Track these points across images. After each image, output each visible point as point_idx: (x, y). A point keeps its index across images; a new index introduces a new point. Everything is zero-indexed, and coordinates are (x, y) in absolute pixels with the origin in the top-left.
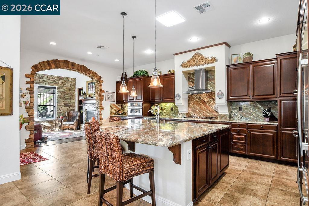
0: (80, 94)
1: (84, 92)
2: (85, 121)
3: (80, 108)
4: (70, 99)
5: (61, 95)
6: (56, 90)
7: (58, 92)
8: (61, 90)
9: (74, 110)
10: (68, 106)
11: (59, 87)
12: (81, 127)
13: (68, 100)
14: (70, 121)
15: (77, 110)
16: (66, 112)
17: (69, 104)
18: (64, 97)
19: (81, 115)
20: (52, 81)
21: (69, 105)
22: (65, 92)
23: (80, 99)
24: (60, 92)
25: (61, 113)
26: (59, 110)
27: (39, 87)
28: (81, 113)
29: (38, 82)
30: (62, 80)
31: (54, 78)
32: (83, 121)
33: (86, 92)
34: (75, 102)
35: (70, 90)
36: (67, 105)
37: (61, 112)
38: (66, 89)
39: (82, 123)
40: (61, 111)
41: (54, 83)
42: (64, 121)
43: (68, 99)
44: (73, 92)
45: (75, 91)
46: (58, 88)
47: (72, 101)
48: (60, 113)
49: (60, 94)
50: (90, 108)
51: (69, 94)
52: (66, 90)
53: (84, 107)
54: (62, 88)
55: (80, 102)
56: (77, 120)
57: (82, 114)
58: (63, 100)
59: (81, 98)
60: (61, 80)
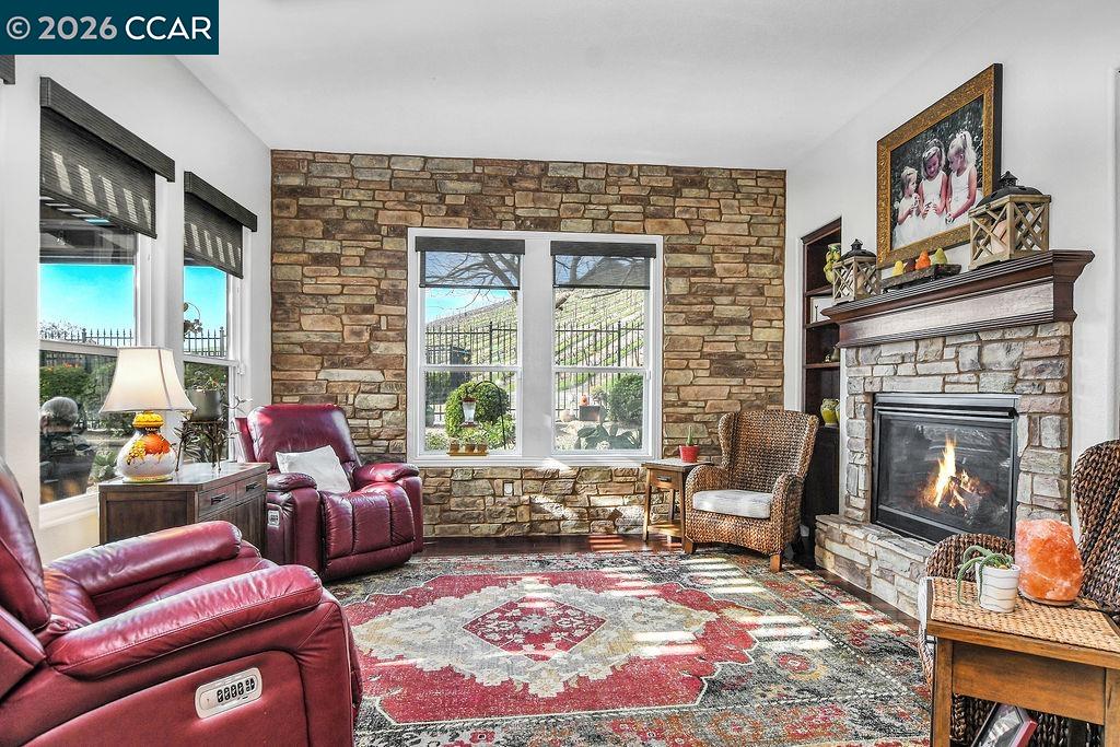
0: (816, 282)
1: (857, 245)
2: (861, 503)
3: (820, 385)
4: (748, 322)
5: (690, 293)
6: (656, 266)
7: (670, 272)
8: (690, 260)
9: (776, 398)
10: (734, 373)
11: (674, 240)
12: (829, 544)
13: (734, 330)
14: (745, 485)
15: (793, 399)
16: (719, 414)
17: (742, 357)
18: (709, 308)
19: (826, 443)
20: (634, 200)
21: (739, 364)
22: (712, 273)
23: (818, 318)
24: (683, 272)
25: (688, 418)
26: (672, 397)
27: (558, 249)
28: (822, 422)
29: (554, 214)
30: (695, 192)
31: (643, 180)
32: (843, 491)
33: (870, 245)
34: (778, 347)
35: (747, 259)
36: (725, 365)
37: (685, 410)
38: (724, 250)
39: (832, 507)
40: (685, 405)
41: (646, 216)
42: (702, 486)
43: (732, 322)
44: (767, 269)
45: (779, 261)
46: (671, 249)
47: (762, 335)
48: (679, 420)
49: (679, 286)
50: (918, 384)
51: (741, 289)
52: (722, 257)
53: (853, 375)
54: (692, 250)
55: (821, 340)
56: (790, 488)
57: (835, 432)
58: (700, 331)
59: (821, 304)
60: (686, 191)
